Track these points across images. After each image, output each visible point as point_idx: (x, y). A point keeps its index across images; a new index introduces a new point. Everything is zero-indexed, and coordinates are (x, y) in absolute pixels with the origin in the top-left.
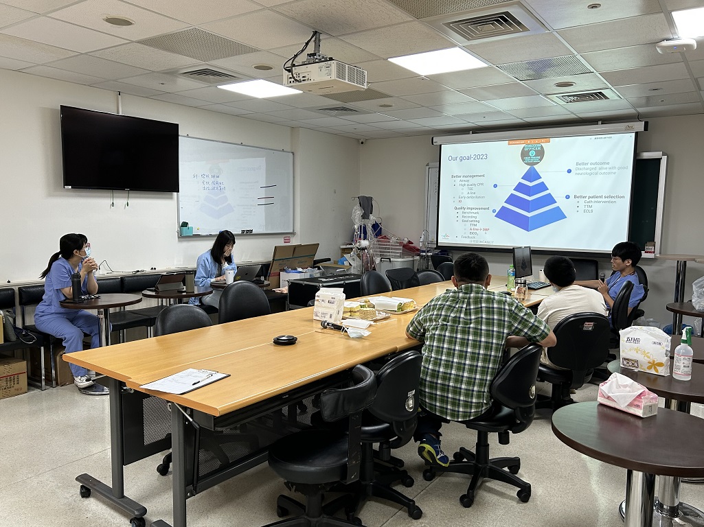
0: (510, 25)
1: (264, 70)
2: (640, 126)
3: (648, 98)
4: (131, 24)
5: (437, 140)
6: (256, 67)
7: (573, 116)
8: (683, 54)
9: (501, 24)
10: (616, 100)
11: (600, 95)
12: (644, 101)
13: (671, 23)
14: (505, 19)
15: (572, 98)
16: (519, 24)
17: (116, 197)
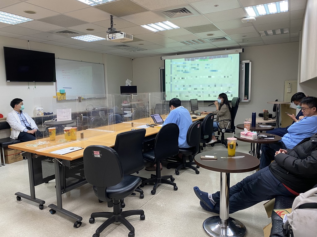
0: (186, 12)
1: (90, 31)
2: (241, 50)
3: (243, 39)
4: (35, 13)
5: (163, 58)
6: (87, 30)
7: (215, 47)
8: (252, 23)
9: (183, 12)
10: (231, 41)
11: (224, 38)
12: (241, 41)
13: (245, 12)
14: (184, 10)
15: (214, 40)
16: (190, 12)
17: (30, 85)
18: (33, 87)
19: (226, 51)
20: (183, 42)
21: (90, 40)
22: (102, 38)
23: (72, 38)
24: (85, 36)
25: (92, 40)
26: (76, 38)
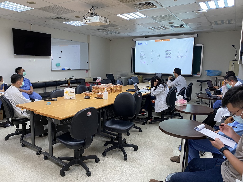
0: (152, 5)
3: (198, 27)
4: (35, 3)
5: (134, 40)
6: (75, 17)
7: (175, 33)
9: (149, 5)
13: (199, 6)
15: (174, 27)
18: (33, 59)
19: (184, 36)
20: (150, 28)
23: (64, 23)
24: (74, 22)
25: (79, 25)
26: (67, 23)
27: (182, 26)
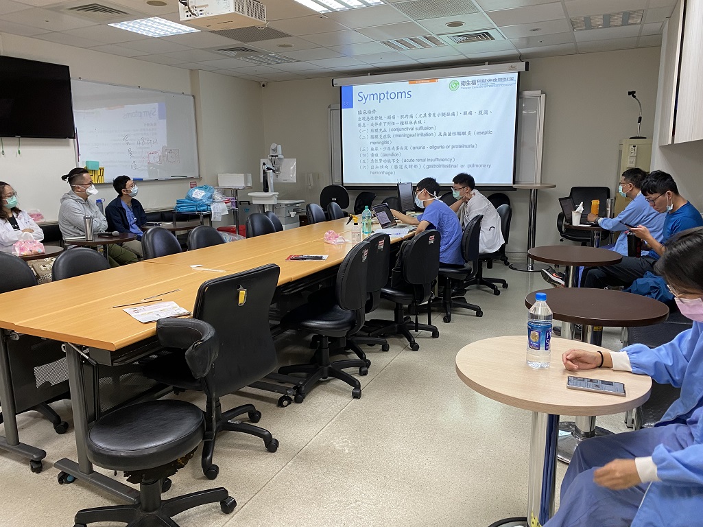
1: (157, 6)
2: (521, 66)
3: (528, 39)
5: (337, 82)
6: (149, 3)
10: (502, 41)
11: (486, 36)
12: (524, 42)
15: (462, 38)
17: (7, 145)
18: (16, 149)
19: (486, 67)
20: (388, 44)
21: (157, 32)
22: (188, 29)
23: (112, 25)
24: (144, 22)
25: (162, 33)
26: (123, 26)
27: (487, 33)
